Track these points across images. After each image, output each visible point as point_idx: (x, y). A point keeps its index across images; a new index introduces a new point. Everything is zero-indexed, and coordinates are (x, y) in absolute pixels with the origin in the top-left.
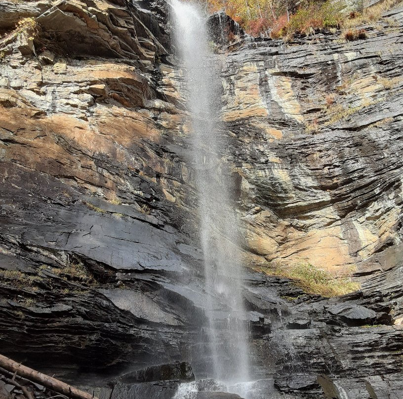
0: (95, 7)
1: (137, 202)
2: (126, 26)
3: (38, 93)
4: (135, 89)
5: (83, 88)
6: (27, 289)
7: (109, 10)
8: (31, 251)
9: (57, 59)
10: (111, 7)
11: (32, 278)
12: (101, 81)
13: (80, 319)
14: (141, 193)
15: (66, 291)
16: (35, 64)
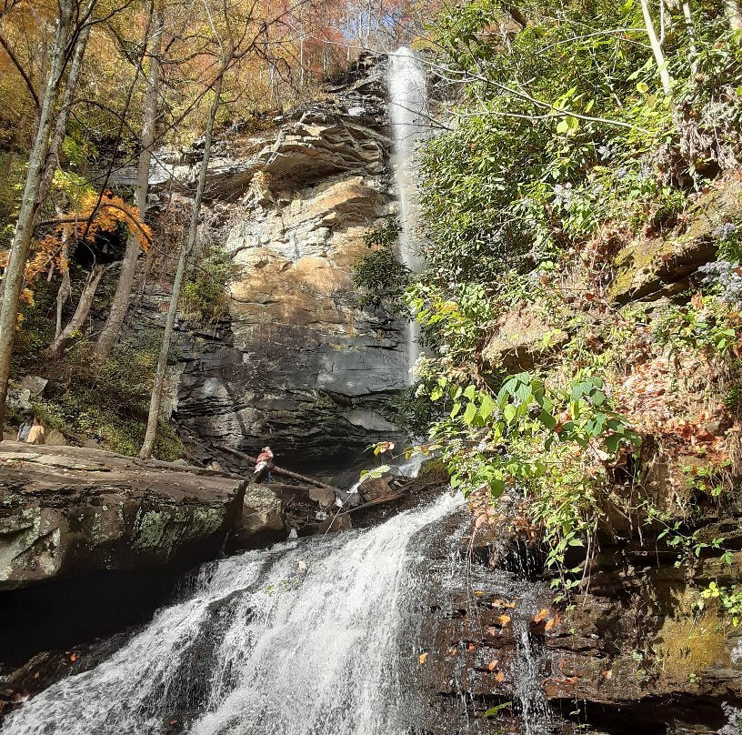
0: (310, 135)
1: (373, 329)
2: (342, 139)
3: (283, 242)
4: (363, 205)
5: (317, 224)
6: (293, 422)
7: (322, 133)
8: (293, 393)
9: (292, 196)
10: (323, 128)
11: (295, 413)
12: (331, 211)
13: (328, 437)
14: (377, 319)
15: (319, 418)
16: (274, 212)
